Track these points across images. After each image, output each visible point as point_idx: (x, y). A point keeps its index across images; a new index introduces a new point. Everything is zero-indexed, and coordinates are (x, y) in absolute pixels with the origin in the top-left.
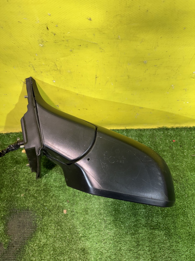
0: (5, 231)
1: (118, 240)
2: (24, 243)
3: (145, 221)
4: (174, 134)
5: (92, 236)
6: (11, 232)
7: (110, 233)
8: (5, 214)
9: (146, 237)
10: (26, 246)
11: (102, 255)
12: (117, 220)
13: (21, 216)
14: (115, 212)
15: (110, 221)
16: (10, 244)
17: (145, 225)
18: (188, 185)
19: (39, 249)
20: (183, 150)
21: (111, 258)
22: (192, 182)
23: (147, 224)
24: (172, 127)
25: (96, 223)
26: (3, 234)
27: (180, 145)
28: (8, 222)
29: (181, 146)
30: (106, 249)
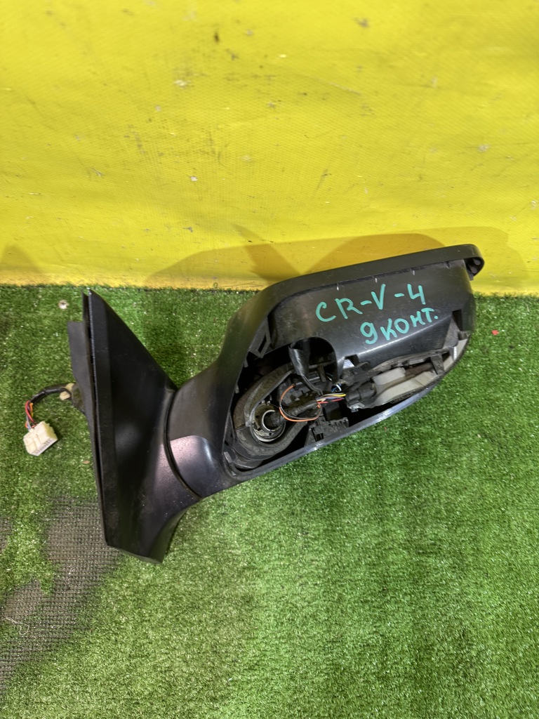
0: (42, 551)
1: (337, 577)
2: (96, 581)
3: (405, 536)
4: (498, 313)
5: (271, 566)
6: (59, 553)
7: (317, 560)
8: (40, 508)
9: (405, 571)
10: (100, 589)
11: (295, 611)
12: (334, 531)
13: (83, 515)
14: (331, 511)
15: (316, 533)
16: (59, 583)
17: (404, 544)
18: (520, 451)
19: (134, 595)
20: (516, 358)
21: (316, 620)
22: (530, 443)
23: (408, 541)
24: (495, 294)
25: (282, 536)
26: (36, 558)
27: (510, 344)
28: (47, 529)
29: (511, 347)
30: (305, 599)
